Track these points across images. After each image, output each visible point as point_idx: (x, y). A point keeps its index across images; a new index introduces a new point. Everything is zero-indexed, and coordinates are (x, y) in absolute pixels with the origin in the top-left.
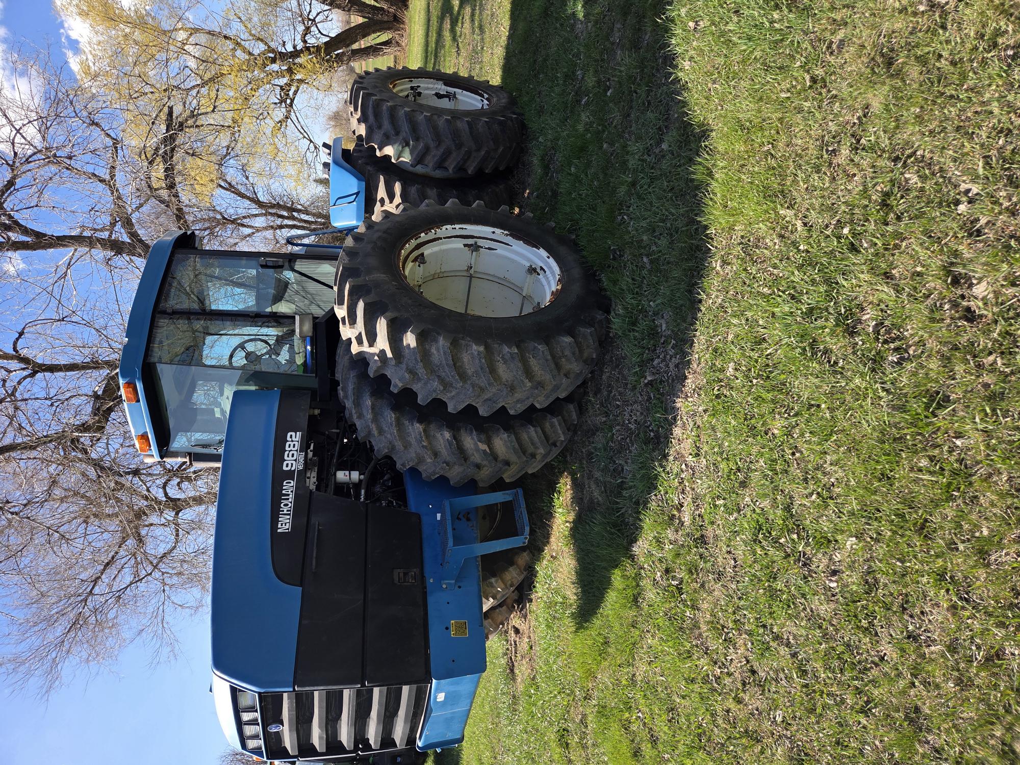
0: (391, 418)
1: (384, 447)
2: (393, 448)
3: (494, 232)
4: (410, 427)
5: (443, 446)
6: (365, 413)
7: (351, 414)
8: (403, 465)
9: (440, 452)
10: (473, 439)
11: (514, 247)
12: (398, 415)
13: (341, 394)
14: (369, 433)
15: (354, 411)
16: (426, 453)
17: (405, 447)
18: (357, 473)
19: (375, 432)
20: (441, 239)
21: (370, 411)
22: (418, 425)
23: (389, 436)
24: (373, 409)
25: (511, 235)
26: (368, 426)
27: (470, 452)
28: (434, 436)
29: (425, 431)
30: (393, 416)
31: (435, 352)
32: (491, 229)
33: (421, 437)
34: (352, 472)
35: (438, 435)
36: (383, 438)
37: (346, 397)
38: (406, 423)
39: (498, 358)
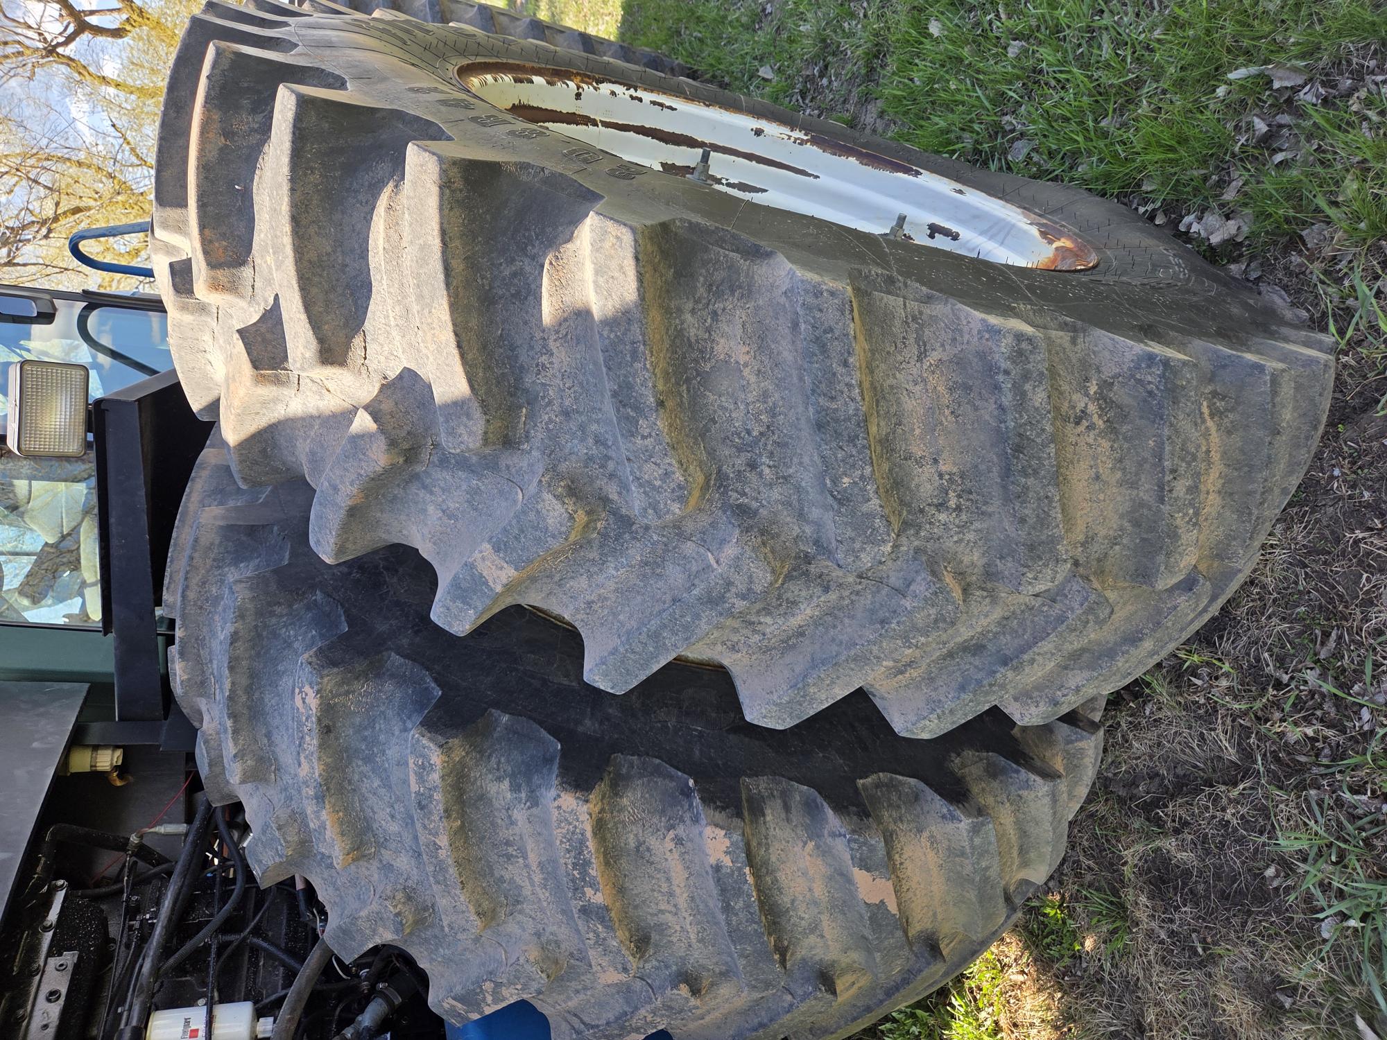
0: (425, 768)
1: (378, 919)
2: (424, 915)
3: (758, 132)
4: (519, 815)
5: (682, 900)
6: (286, 757)
7: (216, 762)
8: (470, 998)
9: (661, 928)
10: (824, 852)
11: (825, 181)
12: (458, 754)
13: (179, 671)
14: (305, 848)
15: (230, 749)
16: (600, 942)
17: (488, 916)
18: (244, 1010)
19: (333, 845)
20: (595, 123)
21: (312, 743)
22: (569, 801)
23: (403, 862)
24: (326, 731)
25: (814, 141)
26: (298, 818)
27: (802, 915)
28: (641, 853)
29: (600, 827)
30: (436, 757)
31: (741, 354)
32: (749, 123)
33: (583, 866)
34: (222, 1011)
35: (663, 847)
36: (371, 871)
37: (201, 685)
38: (500, 791)
39: (1080, 402)
